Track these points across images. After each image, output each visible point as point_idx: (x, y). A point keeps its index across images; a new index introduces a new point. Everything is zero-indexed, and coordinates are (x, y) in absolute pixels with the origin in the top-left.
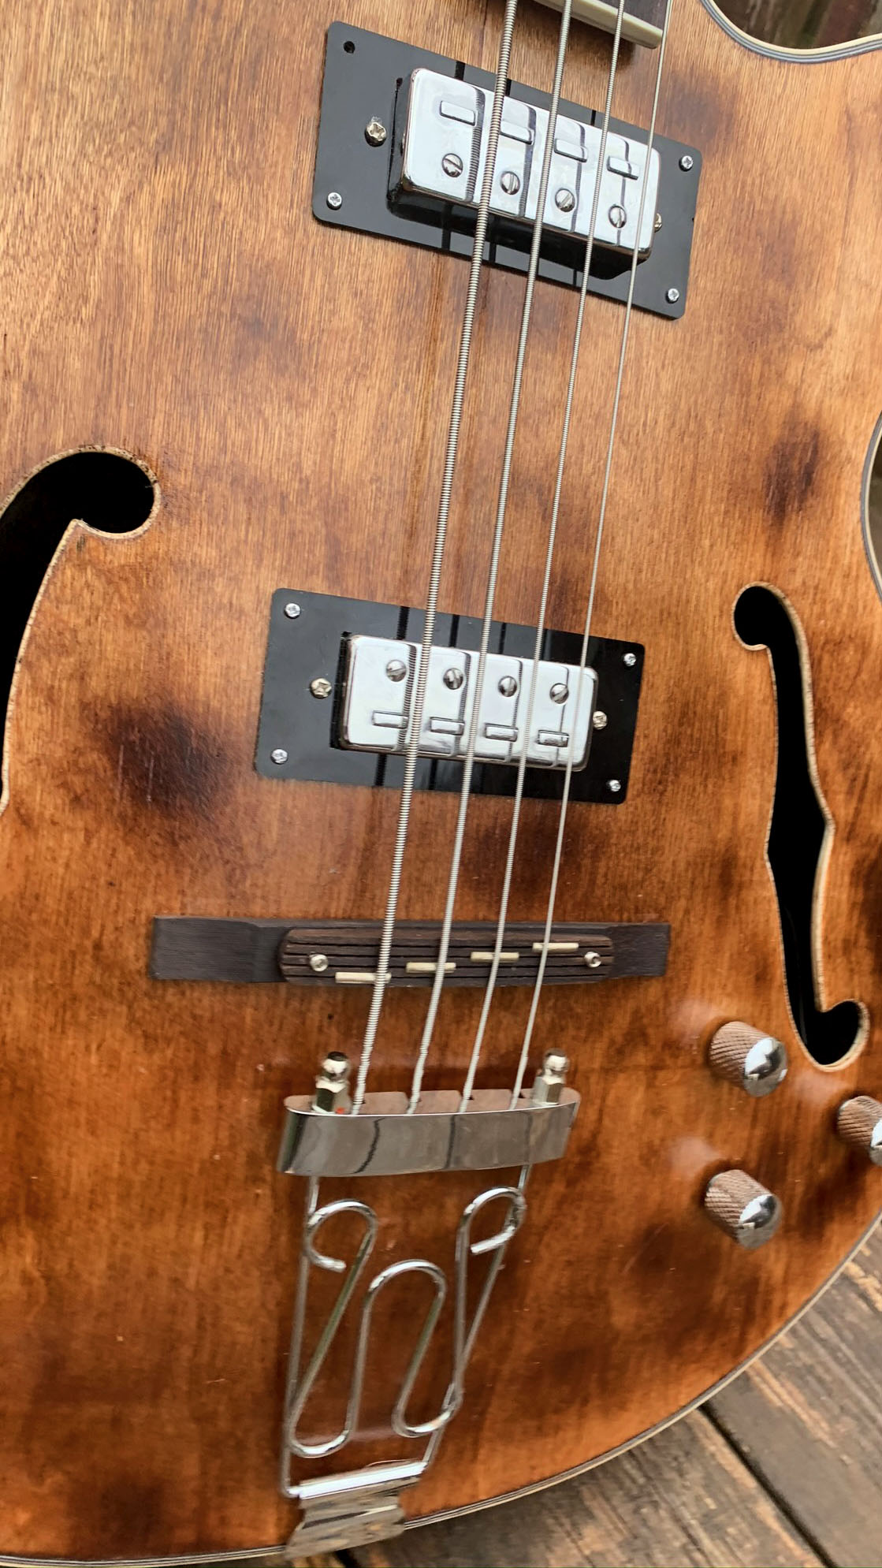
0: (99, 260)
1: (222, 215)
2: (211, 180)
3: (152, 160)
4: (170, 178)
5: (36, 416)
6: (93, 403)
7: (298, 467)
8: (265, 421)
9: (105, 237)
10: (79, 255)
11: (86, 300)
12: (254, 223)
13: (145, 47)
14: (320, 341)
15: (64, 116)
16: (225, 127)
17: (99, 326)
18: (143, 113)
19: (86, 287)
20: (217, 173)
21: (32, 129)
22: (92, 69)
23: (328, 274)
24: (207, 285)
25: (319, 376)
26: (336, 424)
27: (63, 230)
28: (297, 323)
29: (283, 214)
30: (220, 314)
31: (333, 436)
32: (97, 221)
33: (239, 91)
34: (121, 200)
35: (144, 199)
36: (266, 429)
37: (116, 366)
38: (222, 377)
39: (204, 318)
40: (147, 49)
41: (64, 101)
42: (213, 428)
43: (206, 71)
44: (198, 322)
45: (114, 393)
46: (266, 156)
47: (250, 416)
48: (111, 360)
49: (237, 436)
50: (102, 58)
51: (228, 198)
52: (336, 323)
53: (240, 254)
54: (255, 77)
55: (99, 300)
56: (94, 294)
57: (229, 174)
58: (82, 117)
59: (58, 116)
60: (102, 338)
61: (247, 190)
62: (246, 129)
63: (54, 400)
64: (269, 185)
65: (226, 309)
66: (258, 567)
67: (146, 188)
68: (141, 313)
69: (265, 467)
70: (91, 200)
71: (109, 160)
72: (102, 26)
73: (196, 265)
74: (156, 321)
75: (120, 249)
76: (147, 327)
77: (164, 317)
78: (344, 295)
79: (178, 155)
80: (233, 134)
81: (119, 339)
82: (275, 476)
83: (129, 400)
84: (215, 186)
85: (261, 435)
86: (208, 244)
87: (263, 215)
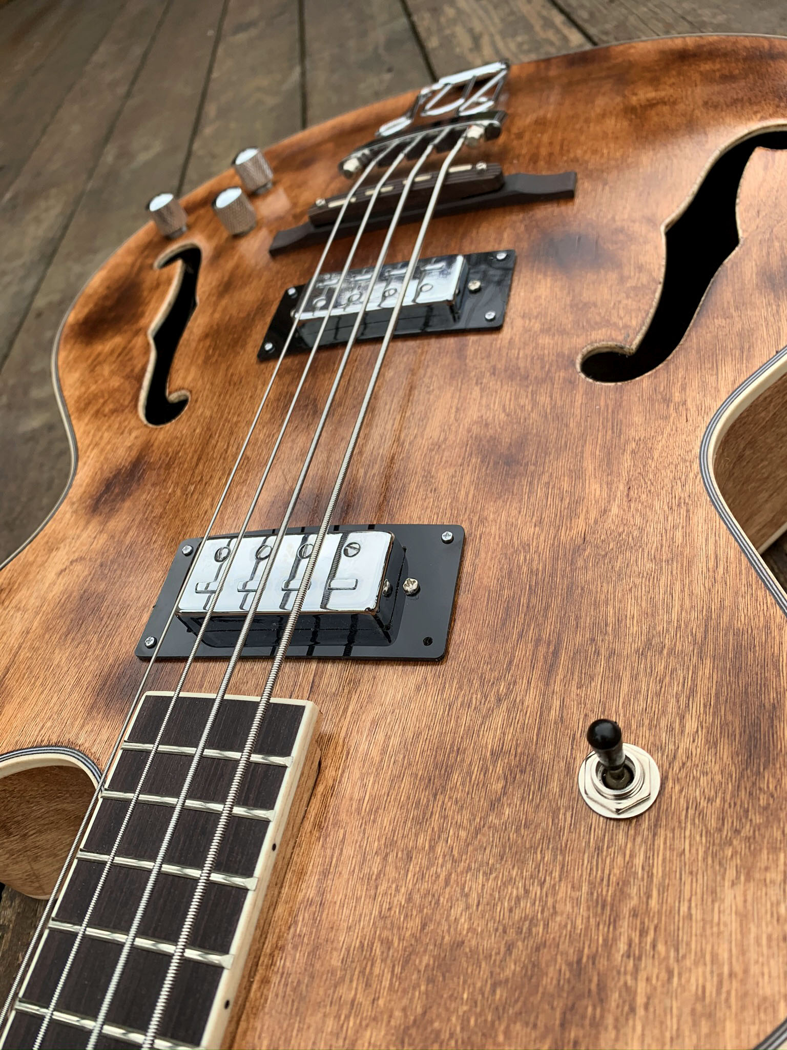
0: (625, 474)
1: (534, 520)
2: (542, 538)
3: (587, 539)
4: (574, 532)
5: (662, 389)
6: (624, 403)
7: (482, 390)
8: (504, 410)
9: (621, 487)
10: (640, 473)
11: (633, 452)
12: (510, 520)
13: (596, 605)
14: (464, 458)
15: (657, 547)
16: (532, 572)
17: (622, 441)
18: (596, 564)
19: (633, 459)
20: (538, 543)
21: (680, 533)
22: (638, 581)
23: (455, 499)
24: (545, 478)
25: (465, 440)
26: (455, 416)
27: (652, 484)
28: (480, 466)
29: (488, 530)
30: (535, 464)
31: (457, 410)
32: (628, 495)
33: (520, 597)
34: (610, 510)
35: (593, 515)
36: (504, 406)
37: (610, 424)
38: (535, 431)
39: (547, 461)
40: (595, 605)
41: (658, 557)
42: (541, 403)
43: (547, 603)
44: (551, 457)
45: (610, 411)
46: (500, 562)
47: (515, 412)
48: (613, 426)
49: (525, 401)
50: (630, 590)
51: (530, 531)
52: (451, 471)
53: (520, 501)
54: (507, 609)
55: (623, 454)
56: (627, 456)
57: (529, 545)
58: (643, 550)
59: (662, 546)
60: (620, 436)
61: (515, 539)
62: (514, 575)
63: (651, 399)
64: (498, 544)
65: (532, 468)
66: (511, 339)
67: (592, 522)
68: (593, 454)
69: (505, 387)
70: (632, 505)
71: (621, 530)
72: (632, 609)
73: (554, 487)
74: (582, 452)
75: (609, 484)
76: (588, 448)
77: (576, 455)
78: (444, 489)
79: (568, 547)
80: (525, 569)
81: (608, 438)
82: (499, 383)
83: (600, 409)
84: (539, 536)
85: (507, 403)
86: (545, 501)
87: (503, 526)
